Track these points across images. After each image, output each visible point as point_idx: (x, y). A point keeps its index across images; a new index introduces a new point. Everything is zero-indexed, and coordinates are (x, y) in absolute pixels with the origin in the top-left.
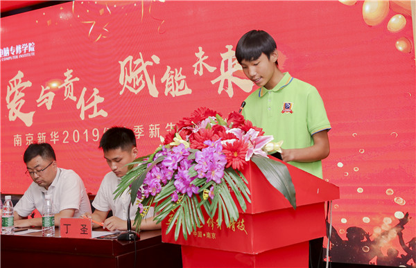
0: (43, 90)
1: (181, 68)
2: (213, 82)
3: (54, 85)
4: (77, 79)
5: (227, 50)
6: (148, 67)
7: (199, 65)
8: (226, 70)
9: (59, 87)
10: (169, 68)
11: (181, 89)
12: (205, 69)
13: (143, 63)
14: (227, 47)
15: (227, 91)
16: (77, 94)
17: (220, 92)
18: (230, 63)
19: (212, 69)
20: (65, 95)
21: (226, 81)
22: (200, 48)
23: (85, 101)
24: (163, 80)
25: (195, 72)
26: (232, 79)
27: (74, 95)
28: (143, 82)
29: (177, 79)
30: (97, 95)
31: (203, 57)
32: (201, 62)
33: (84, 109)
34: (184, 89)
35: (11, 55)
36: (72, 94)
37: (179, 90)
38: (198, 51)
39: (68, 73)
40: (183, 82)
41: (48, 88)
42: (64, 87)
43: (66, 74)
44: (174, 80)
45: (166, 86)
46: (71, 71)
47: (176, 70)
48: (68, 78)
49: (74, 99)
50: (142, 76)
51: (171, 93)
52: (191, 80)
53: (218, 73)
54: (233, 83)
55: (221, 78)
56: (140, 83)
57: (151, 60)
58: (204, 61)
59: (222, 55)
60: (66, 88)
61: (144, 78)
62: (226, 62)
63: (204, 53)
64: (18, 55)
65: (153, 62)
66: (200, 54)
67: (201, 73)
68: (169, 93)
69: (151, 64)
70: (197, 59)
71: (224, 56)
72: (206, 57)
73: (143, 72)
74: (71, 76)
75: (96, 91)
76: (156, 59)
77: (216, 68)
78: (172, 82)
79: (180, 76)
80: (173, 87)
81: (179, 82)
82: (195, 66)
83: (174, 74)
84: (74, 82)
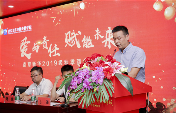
0: (35, 44)
1: (90, 37)
2: (103, 42)
3: (39, 43)
4: (48, 40)
5: (108, 29)
6: (77, 36)
7: (97, 35)
8: (108, 37)
9: (41, 44)
10: (85, 36)
11: (90, 45)
12: (99, 37)
13: (74, 34)
14: (108, 28)
15: (108, 46)
16: (48, 46)
17: (105, 46)
18: (110, 35)
19: (102, 37)
20: (44, 47)
21: (108, 42)
22: (98, 28)
23: (52, 49)
24: (82, 41)
25: (95, 38)
26: (110, 41)
27: (47, 47)
28: (75, 42)
29: (88, 41)
30: (56, 47)
31: (99, 32)
32: (98, 34)
33: (51, 52)
34: (91, 45)
35: (22, 30)
36: (46, 46)
37: (89, 45)
38: (97, 30)
39: (45, 38)
40: (90, 42)
41: (37, 44)
42: (43, 44)
43: (44, 38)
44: (87, 41)
45: (84, 43)
46: (46, 37)
47: (88, 37)
48: (45, 40)
49: (47, 48)
50: (74, 39)
51: (86, 46)
52: (94, 41)
53: (104, 39)
54: (110, 43)
55: (106, 41)
56: (73, 42)
57: (78, 33)
58: (99, 34)
59: (106, 31)
60: (44, 44)
61: (75, 41)
62: (108, 34)
63: (99, 30)
64: (25, 30)
65: (78, 34)
66: (97, 31)
67: (98, 39)
68: (85, 47)
69: (78, 35)
70: (96, 33)
71: (107, 32)
72: (100, 32)
73: (74, 38)
74: (46, 39)
75: (56, 45)
76: (80, 33)
77: (104, 37)
78: (86, 42)
79: (89, 40)
80: (86, 44)
81: (89, 42)
82: (95, 35)
83: (87, 39)
84: (47, 42)
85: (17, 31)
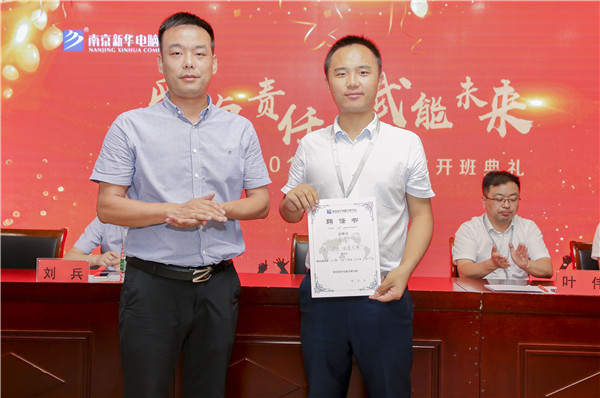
0: (221, 100)
1: (440, 98)
2: (482, 118)
3: (241, 96)
4: (281, 93)
5: (502, 85)
6: (393, 91)
7: (464, 98)
8: (499, 106)
9: (250, 100)
10: (423, 95)
11: (439, 120)
12: (472, 102)
13: (386, 84)
14: (503, 81)
15: (498, 130)
16: (280, 110)
17: (489, 129)
18: (505, 100)
19: (481, 104)
20: (260, 110)
21: (498, 120)
22: (468, 79)
23: (293, 122)
24: (414, 109)
25: (459, 104)
26: (505, 118)
27: (275, 112)
28: (385, 108)
29: (434, 109)
30: (313, 116)
31: (471, 88)
32: (467, 93)
33: (290, 131)
34: (442, 121)
36: (271, 110)
37: (436, 122)
38: (465, 81)
39: (267, 84)
40: (441, 114)
41: (229, 99)
42: (258, 102)
43: (262, 84)
44: (430, 110)
45: (418, 115)
46: (273, 81)
47: (433, 99)
48: (266, 90)
49: (276, 117)
50: (384, 100)
51: (424, 124)
52: (453, 113)
53: (488, 109)
54: (507, 123)
55: (493, 115)
56: (381, 109)
57: (399, 84)
58: (472, 93)
59: (495, 89)
60: (262, 102)
61: (387, 103)
62: (500, 98)
63: (472, 84)
65: (401, 84)
66: (468, 85)
67: (467, 106)
68: (421, 125)
69: (398, 87)
70: (461, 90)
71: (498, 91)
72: (475, 90)
73: (385, 96)
74: (272, 88)
75: (311, 111)
76: (406, 83)
77: (486, 103)
78: (427, 112)
79: (437, 106)
80: (427, 118)
81: (436, 113)
82: (460, 97)
83: (430, 104)
84: (275, 97)
85: (134, 46)
